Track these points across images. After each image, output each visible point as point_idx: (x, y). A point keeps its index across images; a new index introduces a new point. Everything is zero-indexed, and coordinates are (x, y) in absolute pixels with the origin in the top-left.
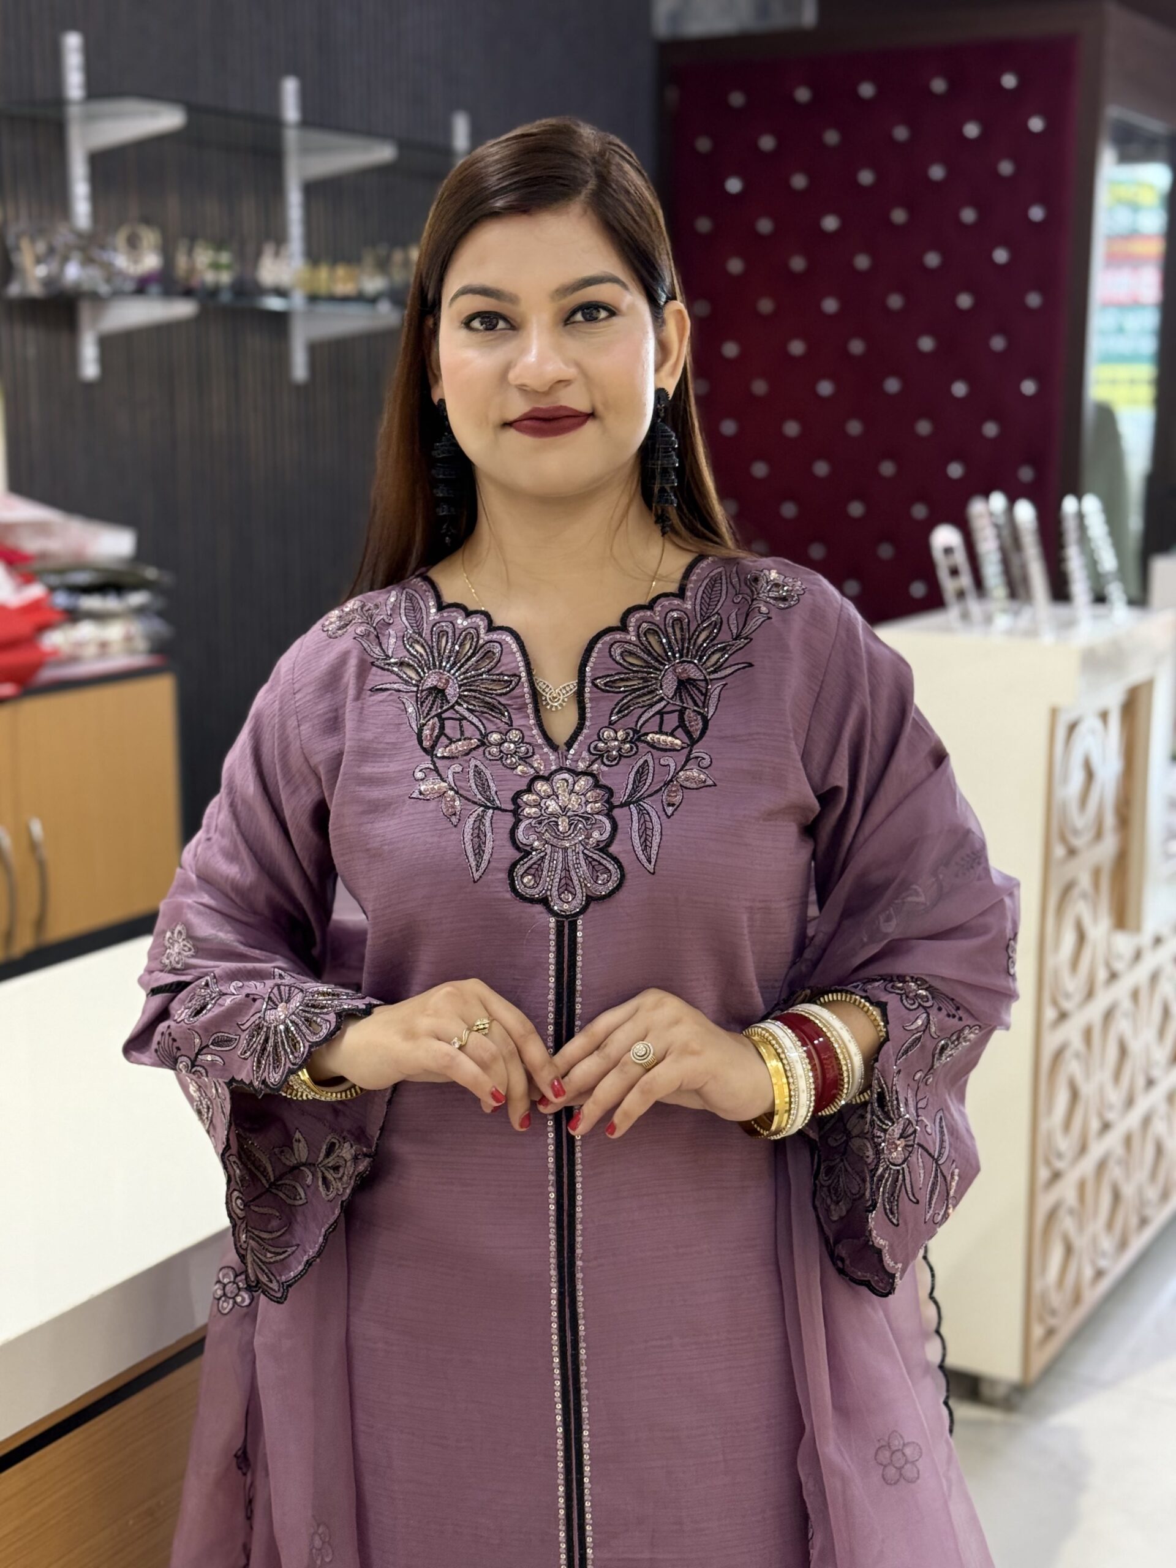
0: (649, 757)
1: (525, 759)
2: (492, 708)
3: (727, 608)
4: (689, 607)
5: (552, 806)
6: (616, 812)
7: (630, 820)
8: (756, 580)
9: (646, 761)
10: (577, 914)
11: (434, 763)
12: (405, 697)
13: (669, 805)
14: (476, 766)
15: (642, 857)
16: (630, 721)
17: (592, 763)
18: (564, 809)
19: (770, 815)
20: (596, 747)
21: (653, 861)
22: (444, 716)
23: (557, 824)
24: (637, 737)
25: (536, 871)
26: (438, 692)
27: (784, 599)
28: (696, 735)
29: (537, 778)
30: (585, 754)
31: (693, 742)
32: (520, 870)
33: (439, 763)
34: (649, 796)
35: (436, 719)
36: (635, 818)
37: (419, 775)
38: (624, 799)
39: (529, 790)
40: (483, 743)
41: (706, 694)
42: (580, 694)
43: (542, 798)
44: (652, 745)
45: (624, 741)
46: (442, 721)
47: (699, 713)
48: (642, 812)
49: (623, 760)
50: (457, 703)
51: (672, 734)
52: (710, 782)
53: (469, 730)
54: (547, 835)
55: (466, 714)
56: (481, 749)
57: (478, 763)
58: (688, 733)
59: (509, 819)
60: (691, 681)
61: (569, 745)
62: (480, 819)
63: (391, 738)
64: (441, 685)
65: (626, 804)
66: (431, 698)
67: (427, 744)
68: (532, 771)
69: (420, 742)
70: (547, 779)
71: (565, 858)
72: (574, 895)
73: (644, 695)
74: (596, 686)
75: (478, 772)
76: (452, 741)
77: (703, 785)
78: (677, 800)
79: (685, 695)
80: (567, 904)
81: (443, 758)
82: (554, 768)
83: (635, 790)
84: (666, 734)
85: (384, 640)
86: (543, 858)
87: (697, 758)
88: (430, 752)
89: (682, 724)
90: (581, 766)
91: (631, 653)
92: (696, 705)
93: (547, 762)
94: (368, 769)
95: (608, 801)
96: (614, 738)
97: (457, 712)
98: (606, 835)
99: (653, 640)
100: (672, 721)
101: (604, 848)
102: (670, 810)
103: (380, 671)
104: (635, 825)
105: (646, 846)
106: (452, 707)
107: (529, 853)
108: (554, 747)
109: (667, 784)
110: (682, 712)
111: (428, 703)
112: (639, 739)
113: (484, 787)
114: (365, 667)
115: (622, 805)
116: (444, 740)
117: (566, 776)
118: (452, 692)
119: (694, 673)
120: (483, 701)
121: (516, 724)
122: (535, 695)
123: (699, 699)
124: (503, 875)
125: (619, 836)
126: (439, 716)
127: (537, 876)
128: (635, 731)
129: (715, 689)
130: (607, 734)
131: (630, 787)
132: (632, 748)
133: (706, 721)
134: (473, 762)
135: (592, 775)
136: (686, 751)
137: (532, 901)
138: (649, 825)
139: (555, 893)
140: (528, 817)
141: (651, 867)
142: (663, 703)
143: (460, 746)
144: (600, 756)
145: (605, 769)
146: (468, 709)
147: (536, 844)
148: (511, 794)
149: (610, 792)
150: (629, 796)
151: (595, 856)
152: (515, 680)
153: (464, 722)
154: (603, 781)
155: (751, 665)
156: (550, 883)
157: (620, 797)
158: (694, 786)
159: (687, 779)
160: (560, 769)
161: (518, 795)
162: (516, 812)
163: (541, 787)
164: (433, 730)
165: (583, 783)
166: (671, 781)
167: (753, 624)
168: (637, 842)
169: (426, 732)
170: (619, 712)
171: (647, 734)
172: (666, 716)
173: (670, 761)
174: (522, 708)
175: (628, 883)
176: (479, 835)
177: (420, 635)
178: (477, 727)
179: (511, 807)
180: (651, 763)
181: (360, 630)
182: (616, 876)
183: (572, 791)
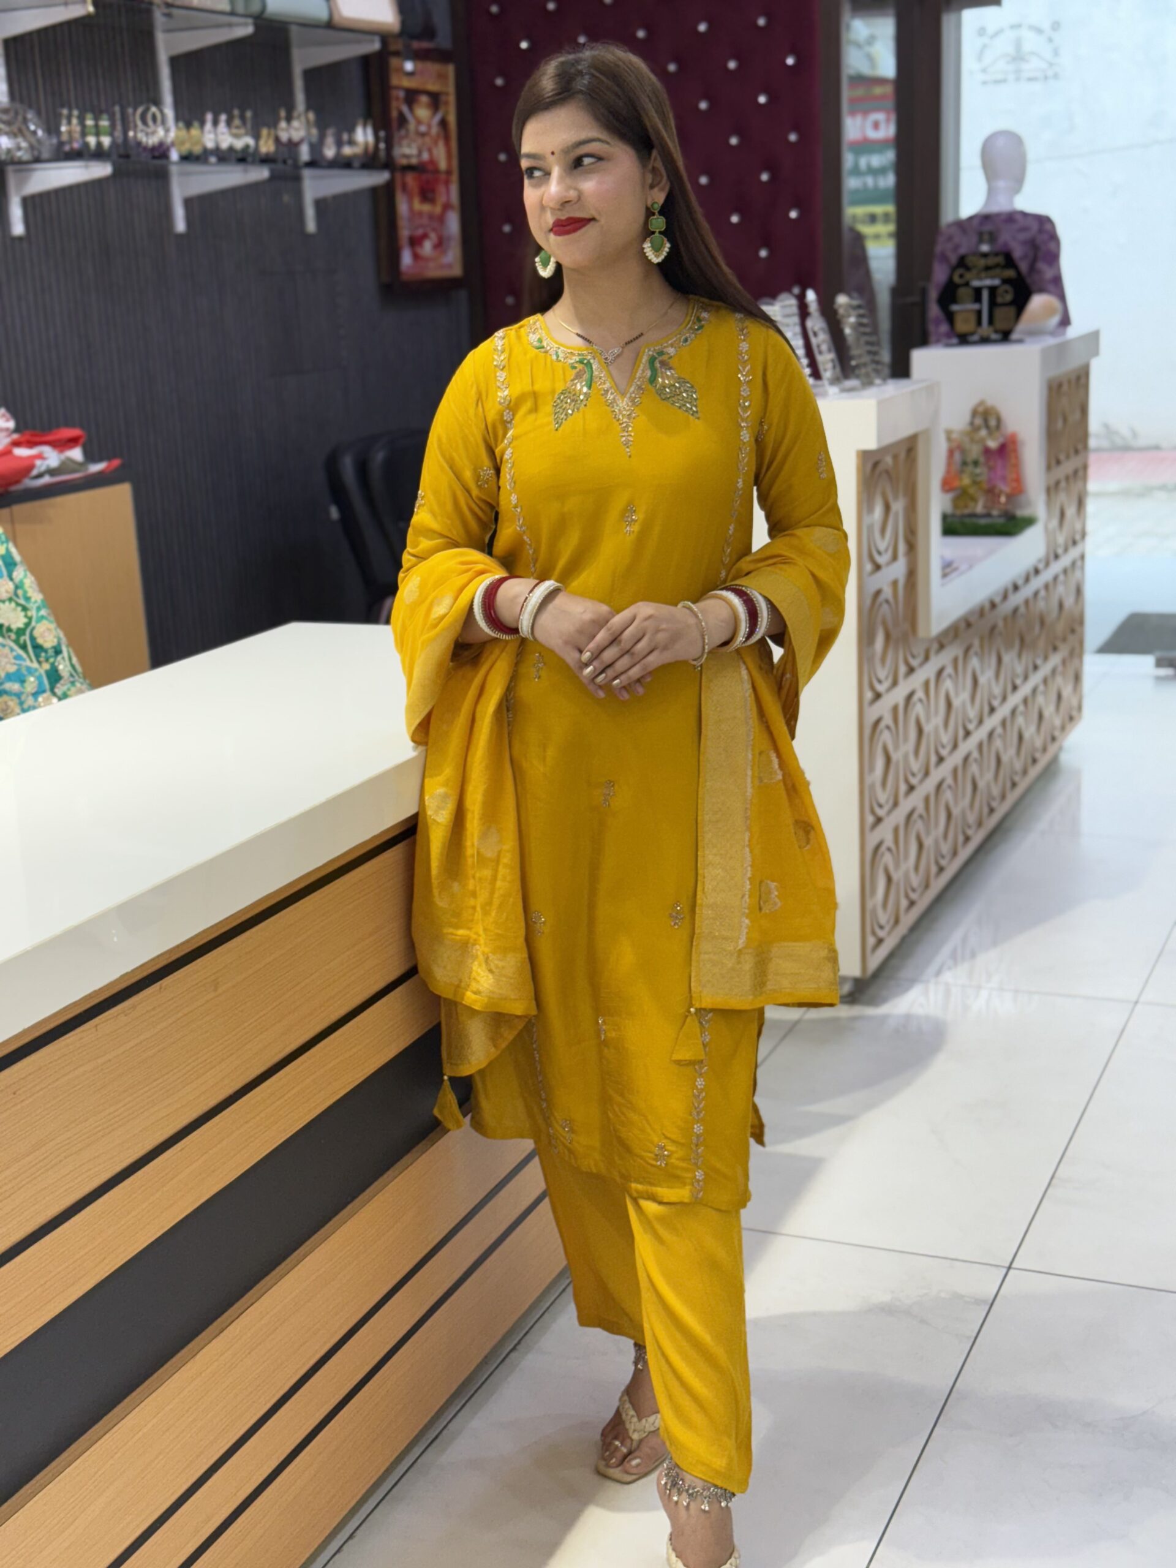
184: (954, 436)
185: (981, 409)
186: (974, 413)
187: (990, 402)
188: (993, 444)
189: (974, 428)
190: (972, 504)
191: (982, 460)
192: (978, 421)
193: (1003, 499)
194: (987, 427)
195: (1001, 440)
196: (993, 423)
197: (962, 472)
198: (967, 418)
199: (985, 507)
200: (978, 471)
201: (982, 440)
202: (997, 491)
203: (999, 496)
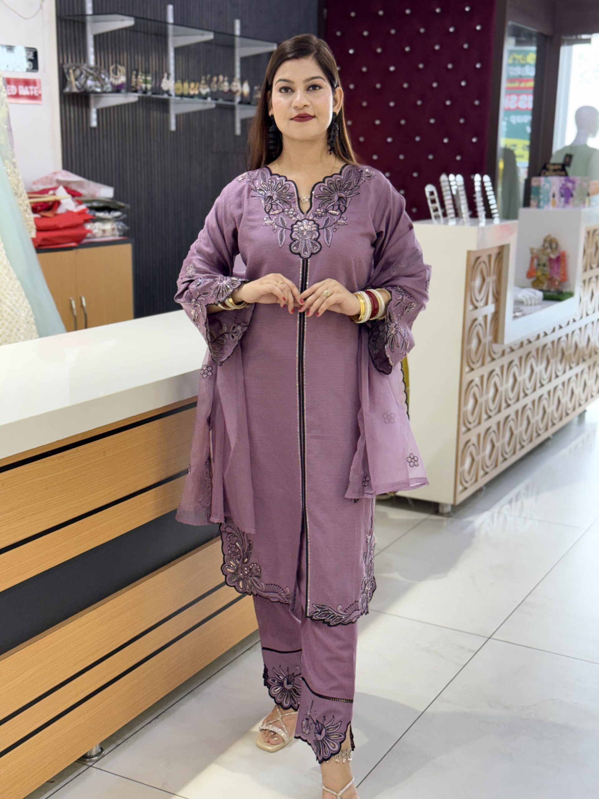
0: (329, 217)
1: (295, 216)
2: (286, 202)
3: (353, 178)
4: (342, 177)
5: (302, 228)
6: (320, 231)
7: (323, 233)
8: (362, 171)
9: (329, 218)
10: (308, 258)
11: (269, 216)
12: (261, 199)
13: (335, 229)
14: (281, 217)
15: (327, 243)
16: (325, 207)
17: (314, 217)
18: (305, 229)
19: (363, 235)
20: (315, 214)
21: (330, 243)
22: (272, 204)
23: (303, 233)
24: (326, 211)
25: (297, 245)
26: (271, 197)
27: (369, 177)
28: (343, 211)
29: (298, 221)
30: (312, 215)
31: (342, 213)
32: (293, 245)
33: (271, 216)
34: (329, 226)
35: (270, 205)
36: (325, 232)
37: (265, 219)
38: (322, 227)
39: (296, 224)
40: (283, 211)
41: (346, 201)
42: (311, 199)
43: (299, 226)
44: (331, 214)
45: (323, 212)
46: (272, 205)
47: (344, 206)
48: (327, 230)
49: (322, 218)
50: (276, 200)
51: (336, 211)
52: (346, 224)
53: (279, 207)
54: (300, 236)
55: (279, 204)
56: (283, 213)
57: (282, 216)
58: (341, 211)
59: (290, 232)
60: (342, 197)
61: (308, 212)
62: (282, 231)
63: (257, 209)
64: (272, 195)
65: (323, 228)
66: (268, 199)
67: (267, 211)
68: (296, 219)
69: (265, 210)
70: (301, 221)
71: (305, 242)
72: (308, 252)
73: (328, 200)
74: (315, 197)
75: (282, 219)
76: (274, 210)
77: (344, 224)
78: (337, 228)
79: (340, 201)
80: (307, 255)
81: (272, 215)
82: (303, 218)
83: (325, 225)
84: (335, 211)
85: (255, 183)
86: (299, 242)
87: (343, 217)
88: (268, 213)
89: (339, 208)
90: (311, 218)
91: (326, 189)
92: (343, 203)
93: (301, 217)
94: (251, 217)
95: (318, 228)
96: (320, 211)
97: (276, 203)
98: (317, 236)
99: (332, 186)
100: (336, 207)
101: (316, 240)
102: (335, 230)
103: (254, 192)
104: (325, 234)
105: (328, 239)
106: (274, 202)
107: (295, 241)
108: (303, 213)
109: (334, 224)
110: (339, 205)
111: (268, 200)
112: (327, 212)
113: (283, 223)
114: (250, 190)
115: (322, 229)
116: (272, 210)
117: (306, 221)
118: (275, 197)
119: (343, 195)
120: (283, 200)
121: (292, 207)
122: (299, 199)
123: (344, 202)
124: (288, 247)
125: (321, 237)
126: (271, 204)
127: (297, 247)
128: (326, 210)
129: (349, 200)
130: (318, 210)
131: (324, 224)
132: (325, 214)
133: (346, 208)
134: (280, 216)
135: (313, 220)
136: (340, 216)
137: (296, 254)
138: (329, 234)
139: (302, 252)
140: (296, 231)
141: (329, 245)
142: (334, 203)
143: (277, 212)
144: (316, 216)
145: (317, 219)
146: (279, 202)
147: (297, 238)
148: (291, 225)
149: (318, 225)
150: (324, 226)
151: (314, 242)
152: (293, 194)
153: (278, 206)
154: (316, 222)
155: (359, 194)
156: (301, 249)
157: (321, 227)
158: (342, 224)
159: (340, 222)
160: (305, 219)
161: (292, 226)
162: (292, 230)
163: (299, 223)
164: (269, 207)
165: (311, 223)
166: (335, 223)
167: (360, 183)
168: (325, 239)
169: (267, 208)
170: (322, 205)
171: (329, 211)
172: (335, 206)
173: (335, 218)
174: (295, 202)
175: (322, 249)
176: (281, 235)
177: (265, 182)
178: (282, 207)
179: (290, 228)
180: (330, 219)
181: (248, 180)
182: (319, 247)
183: (308, 225)
184: (535, 251)
185: (548, 239)
186: (545, 241)
187: (553, 236)
188: (553, 256)
189: (544, 248)
190: (541, 285)
191: (547, 263)
192: (547, 245)
193: (557, 283)
194: (551, 248)
195: (557, 254)
196: (554, 246)
197: (537, 269)
198: (541, 243)
199: (548, 287)
200: (545, 269)
201: (548, 254)
202: (554, 279)
203: (555, 282)
